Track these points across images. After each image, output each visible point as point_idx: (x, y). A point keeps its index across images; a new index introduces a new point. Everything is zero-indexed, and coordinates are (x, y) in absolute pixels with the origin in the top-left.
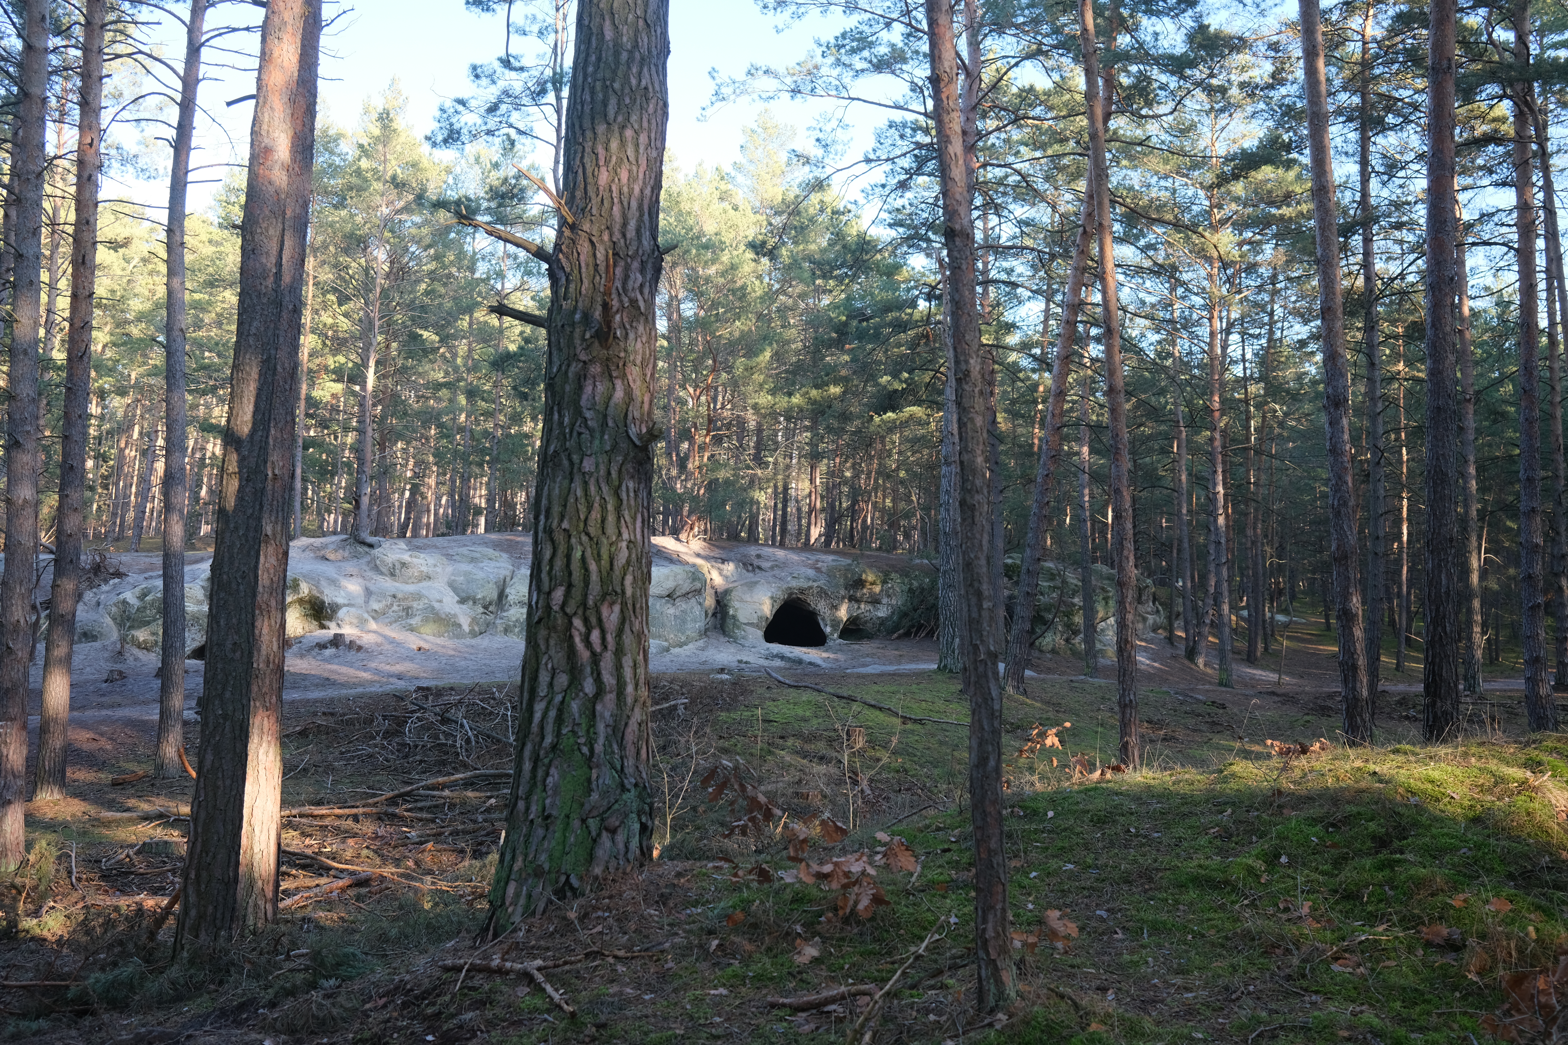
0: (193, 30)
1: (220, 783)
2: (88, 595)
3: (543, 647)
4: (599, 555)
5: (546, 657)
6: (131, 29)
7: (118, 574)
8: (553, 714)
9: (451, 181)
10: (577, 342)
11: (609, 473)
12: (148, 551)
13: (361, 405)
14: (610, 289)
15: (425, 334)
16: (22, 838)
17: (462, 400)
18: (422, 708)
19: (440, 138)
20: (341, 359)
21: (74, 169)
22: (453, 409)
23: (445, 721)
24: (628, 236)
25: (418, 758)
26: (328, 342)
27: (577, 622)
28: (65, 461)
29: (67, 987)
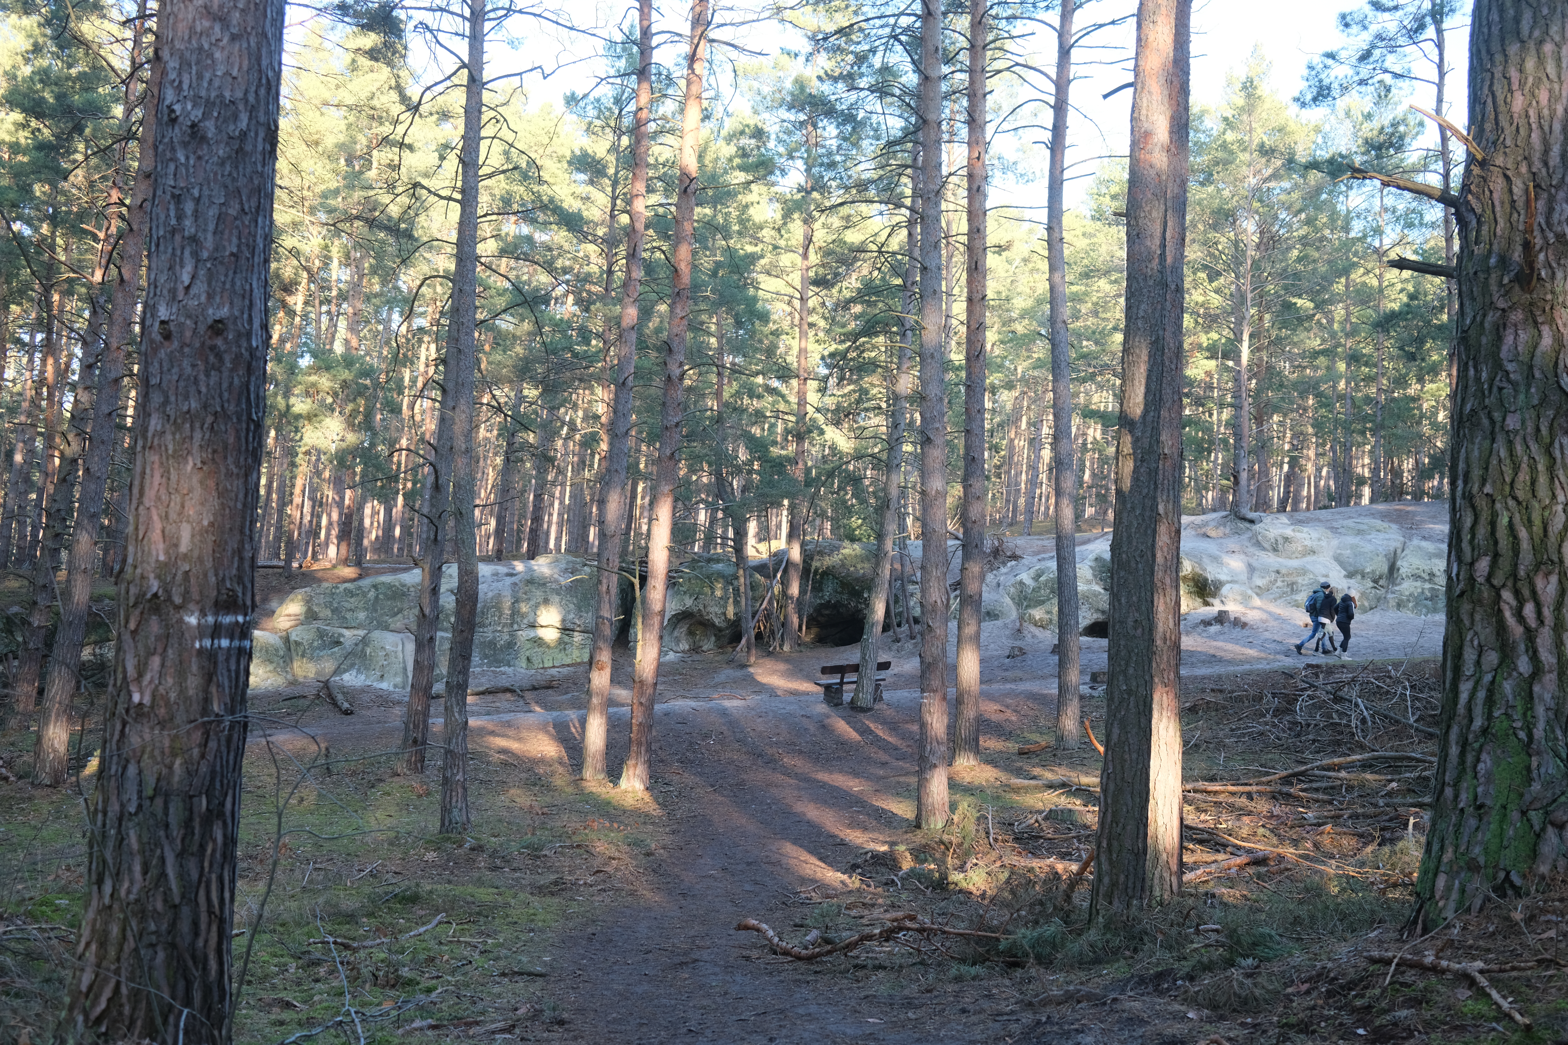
0: (1062, 34)
1: (1127, 756)
2: (990, 577)
3: (1467, 623)
4: (1529, 520)
5: (1471, 633)
6: (1009, 45)
7: (1015, 557)
8: (1481, 694)
9: (1320, 140)
10: (1494, 288)
11: (1538, 430)
12: (1040, 534)
13: (1236, 380)
14: (1531, 225)
15: (1300, 302)
16: (947, 799)
17: (1342, 366)
18: (1312, 686)
19: (1309, 97)
20: (1214, 336)
21: (965, 184)
22: (1332, 376)
23: (1338, 699)
24: (1551, 163)
25: (1311, 737)
26: (1200, 320)
27: (1507, 595)
28: (967, 453)
29: (998, 939)
